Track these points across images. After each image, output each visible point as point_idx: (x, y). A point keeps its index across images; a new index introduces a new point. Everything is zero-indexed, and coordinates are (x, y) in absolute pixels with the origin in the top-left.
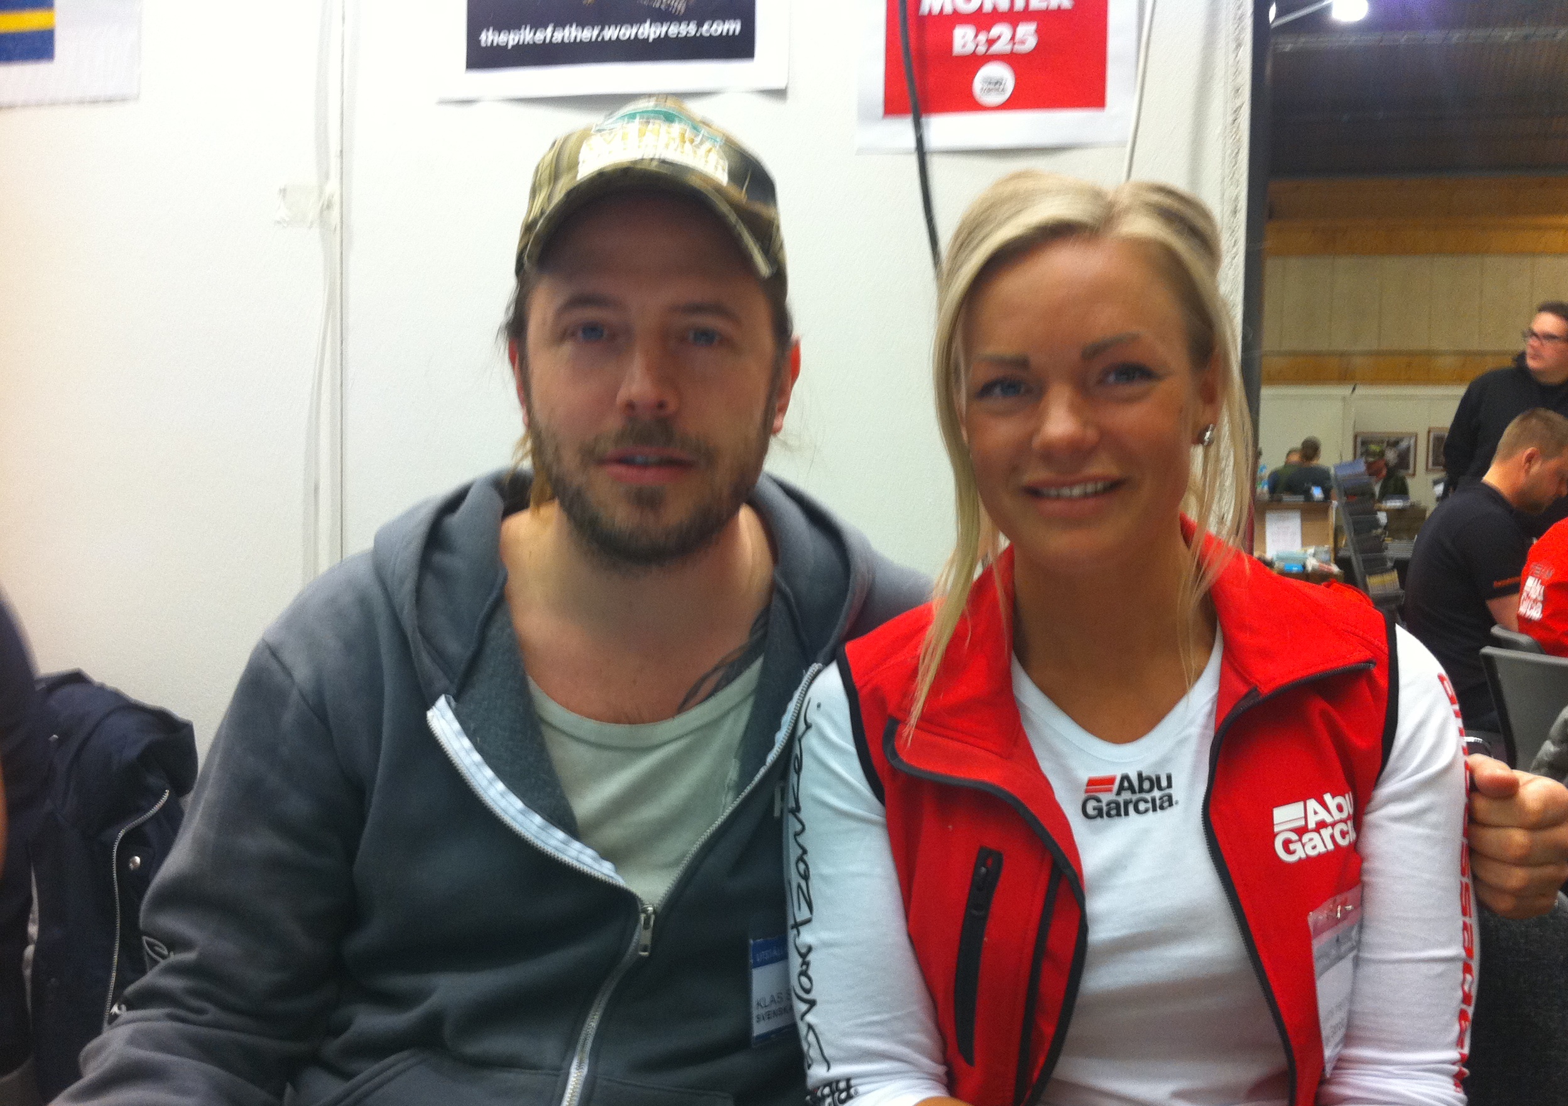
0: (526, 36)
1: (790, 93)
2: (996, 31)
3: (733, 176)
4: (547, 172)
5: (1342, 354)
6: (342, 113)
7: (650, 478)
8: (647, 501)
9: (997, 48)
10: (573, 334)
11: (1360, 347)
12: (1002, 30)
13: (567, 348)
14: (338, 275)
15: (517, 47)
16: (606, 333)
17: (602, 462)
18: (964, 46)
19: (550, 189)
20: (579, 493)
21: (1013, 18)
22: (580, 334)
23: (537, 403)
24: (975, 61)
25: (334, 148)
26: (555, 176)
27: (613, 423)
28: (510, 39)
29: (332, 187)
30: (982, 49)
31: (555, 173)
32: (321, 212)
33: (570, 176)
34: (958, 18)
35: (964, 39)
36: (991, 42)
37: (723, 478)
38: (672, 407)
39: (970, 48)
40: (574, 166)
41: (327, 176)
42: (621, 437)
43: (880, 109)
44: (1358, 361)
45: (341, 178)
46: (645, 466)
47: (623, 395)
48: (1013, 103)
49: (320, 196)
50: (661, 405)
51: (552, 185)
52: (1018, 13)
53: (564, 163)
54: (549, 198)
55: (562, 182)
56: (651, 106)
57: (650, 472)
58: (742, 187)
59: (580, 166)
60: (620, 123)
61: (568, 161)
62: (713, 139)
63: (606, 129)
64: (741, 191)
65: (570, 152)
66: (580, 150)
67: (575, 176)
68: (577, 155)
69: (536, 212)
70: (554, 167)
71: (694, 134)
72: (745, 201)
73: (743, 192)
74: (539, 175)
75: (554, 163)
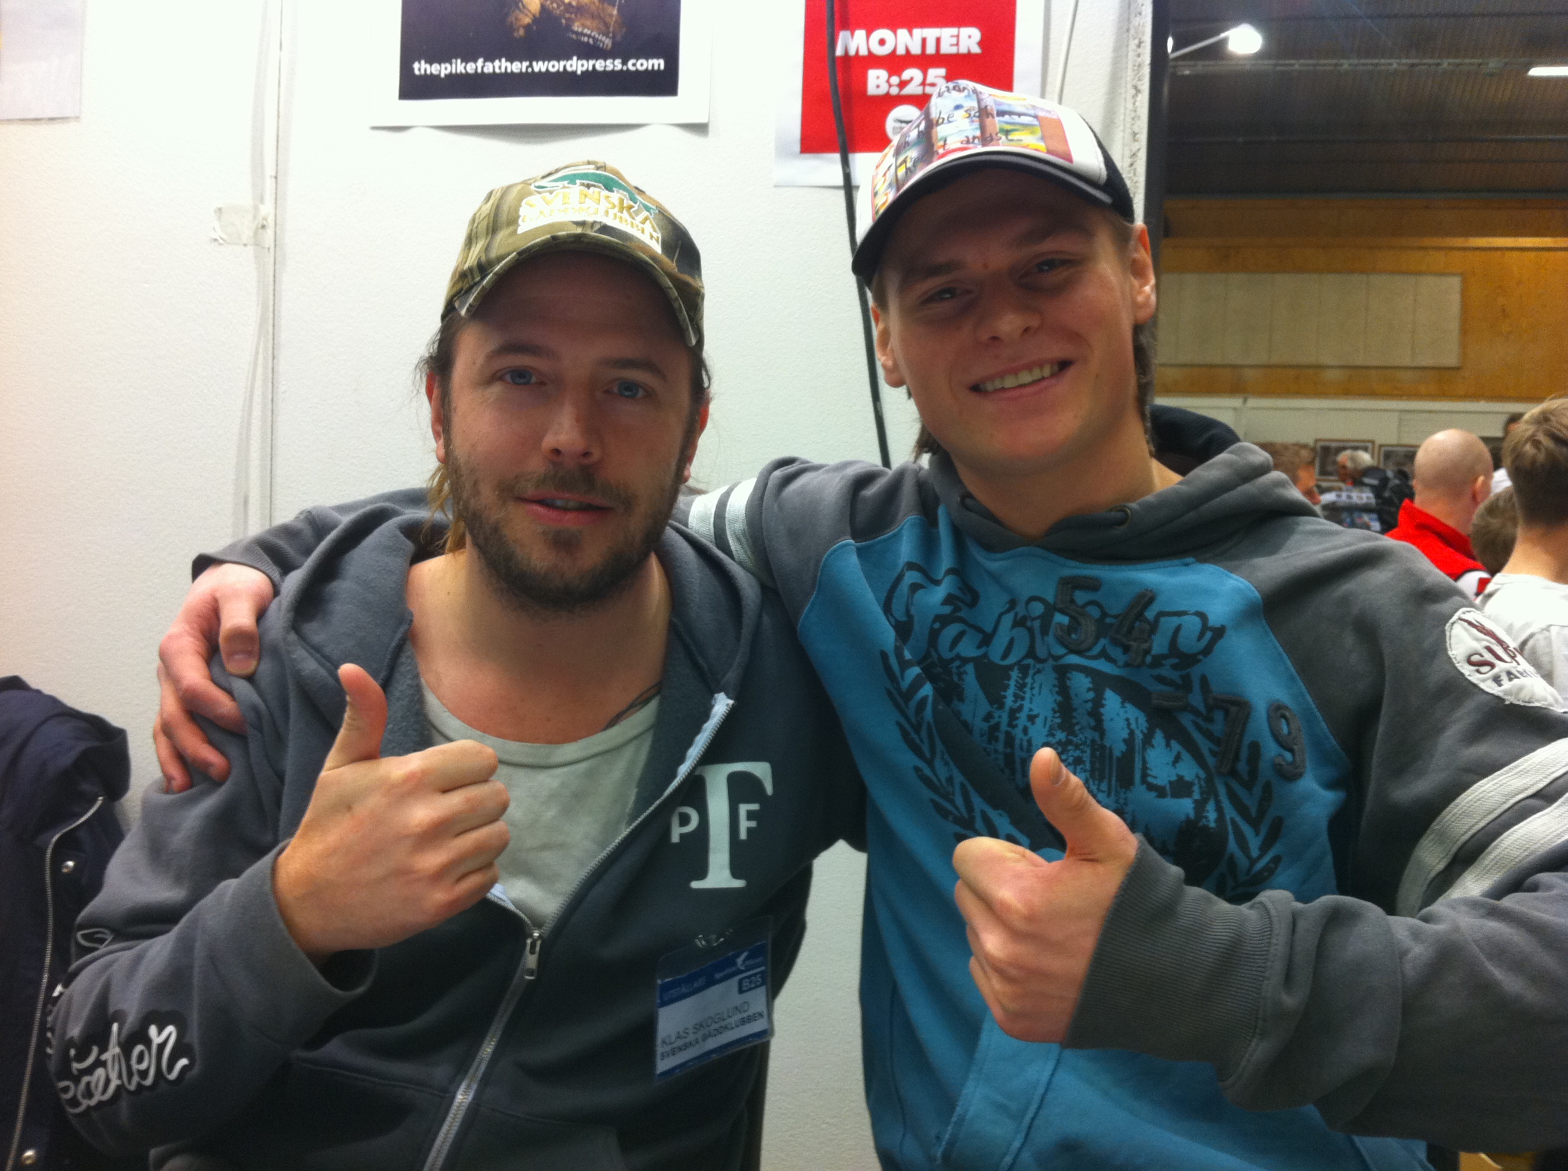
0: (458, 67)
1: (711, 128)
2: (907, 74)
3: (667, 246)
4: (485, 223)
5: (1234, 367)
6: (278, 136)
7: (570, 522)
9: (909, 90)
10: (501, 378)
11: (1250, 362)
12: (913, 74)
13: (496, 389)
14: (271, 297)
15: (450, 76)
16: (534, 379)
17: (522, 500)
18: (878, 86)
19: (488, 240)
21: (924, 62)
22: (508, 377)
23: (457, 439)
24: (889, 102)
25: (270, 171)
26: (493, 228)
27: (536, 465)
28: (442, 70)
29: (267, 209)
30: (894, 91)
31: (493, 226)
32: (256, 233)
33: (511, 229)
34: (872, 60)
35: (877, 81)
36: (903, 84)
37: (636, 524)
38: (596, 455)
39: (882, 91)
40: (513, 221)
41: (262, 200)
42: (542, 481)
43: (797, 147)
44: (1249, 373)
45: (276, 199)
46: (565, 510)
47: (550, 441)
49: (255, 217)
50: (586, 454)
51: (490, 237)
52: (929, 57)
53: (504, 217)
54: (487, 249)
55: (501, 235)
56: (591, 169)
57: (569, 516)
58: (673, 257)
59: (520, 221)
60: (560, 184)
61: (508, 215)
62: (648, 209)
63: (546, 187)
64: (673, 262)
65: (510, 207)
66: (520, 206)
67: (516, 231)
68: (517, 210)
69: (472, 261)
70: (492, 219)
71: (631, 203)
72: (676, 270)
73: (674, 262)
74: (475, 225)
75: (492, 215)
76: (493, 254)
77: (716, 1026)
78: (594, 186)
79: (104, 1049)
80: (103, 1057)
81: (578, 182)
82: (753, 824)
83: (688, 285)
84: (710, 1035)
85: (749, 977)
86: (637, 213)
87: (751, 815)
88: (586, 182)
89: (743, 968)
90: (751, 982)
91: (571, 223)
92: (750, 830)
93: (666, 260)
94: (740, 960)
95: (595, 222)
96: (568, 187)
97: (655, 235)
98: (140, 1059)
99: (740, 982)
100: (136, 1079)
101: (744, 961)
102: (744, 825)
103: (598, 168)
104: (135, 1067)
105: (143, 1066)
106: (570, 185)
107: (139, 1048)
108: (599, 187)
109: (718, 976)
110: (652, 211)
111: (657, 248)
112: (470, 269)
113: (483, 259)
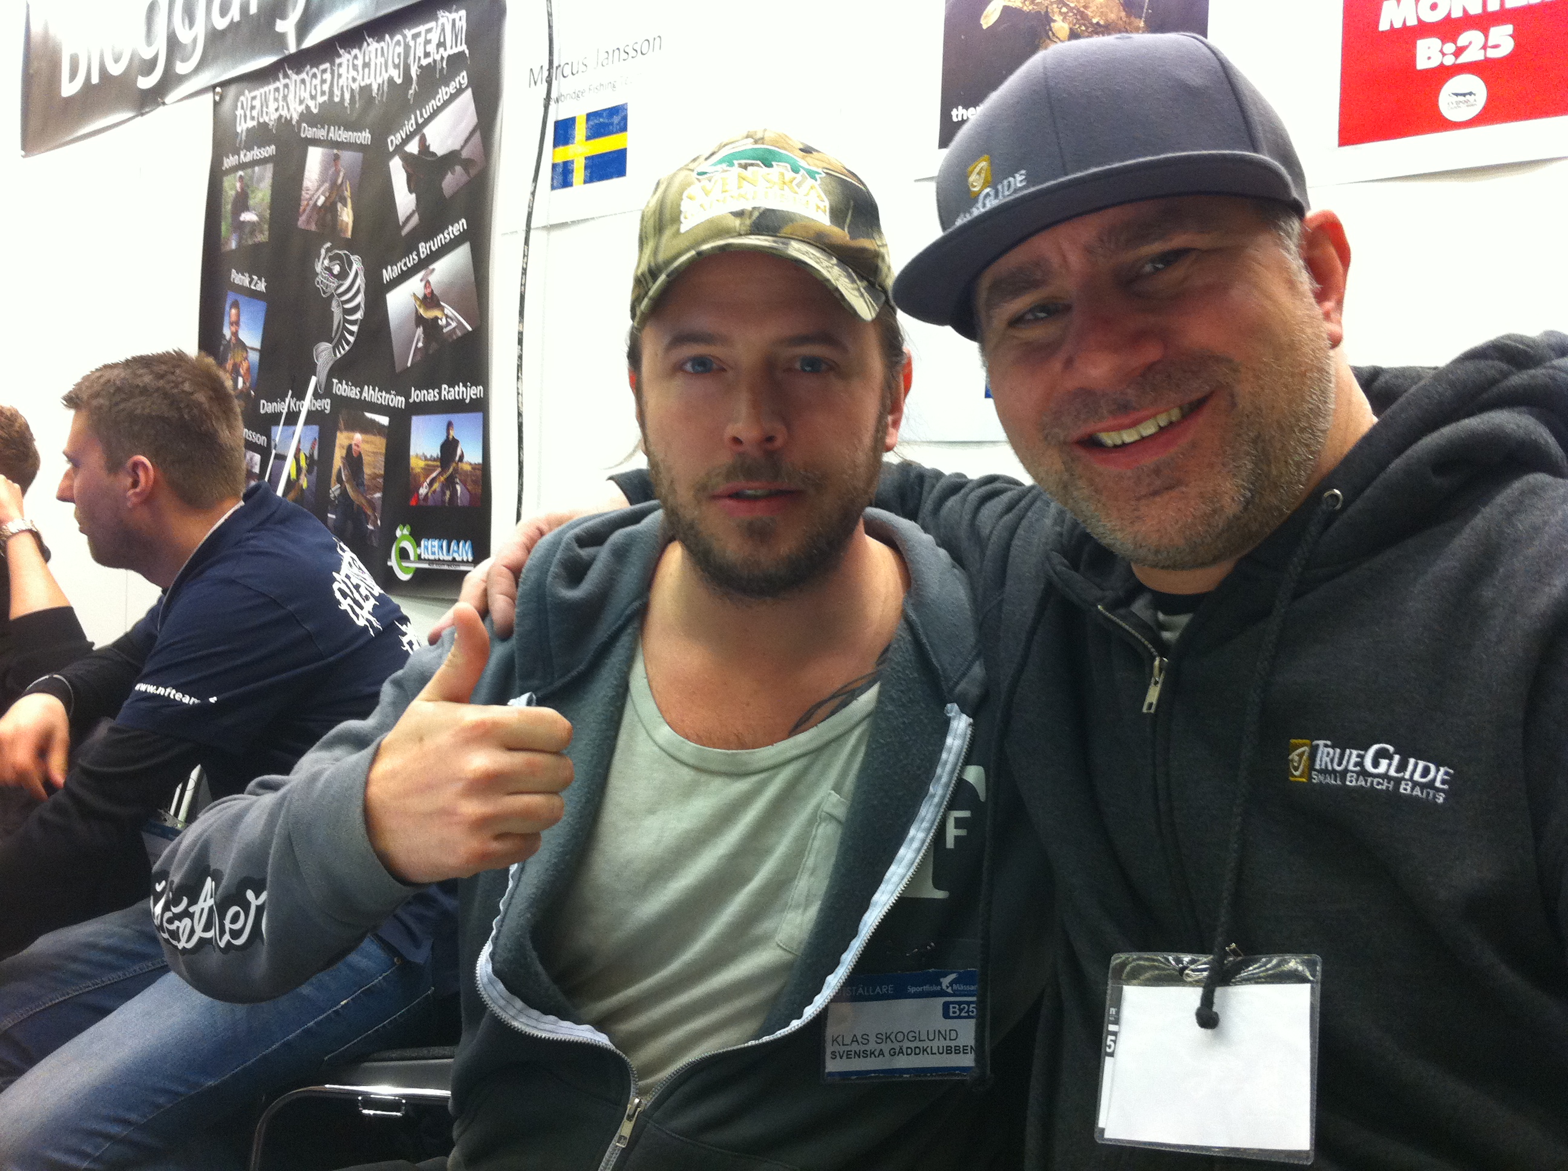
2: (1463, 39)
3: (837, 215)
4: (652, 221)
8: (758, 533)
9: (1465, 58)
10: (683, 369)
12: (1471, 38)
13: (678, 382)
16: (715, 367)
17: (715, 497)
18: (1428, 60)
19: (656, 242)
20: (691, 526)
21: (1484, 22)
22: (689, 368)
24: (1443, 73)
27: (723, 459)
30: (1449, 61)
31: (660, 225)
33: (675, 228)
34: (1424, 29)
35: (1428, 53)
36: (1459, 51)
40: (676, 219)
42: (731, 473)
46: (754, 499)
47: (729, 432)
48: (1485, 118)
50: (769, 440)
52: (1494, 14)
53: (667, 215)
54: (655, 252)
55: (668, 233)
56: (749, 145)
57: (761, 505)
58: (844, 222)
59: (682, 218)
60: (719, 167)
61: (670, 214)
62: (812, 175)
63: (706, 173)
64: (844, 230)
65: (672, 203)
66: (682, 199)
67: (678, 229)
68: (679, 205)
69: (644, 267)
70: (657, 216)
71: (794, 175)
72: (848, 238)
73: (846, 229)
74: (645, 223)
75: (657, 212)
76: (661, 257)
77: (913, 1045)
78: (752, 165)
79: (193, 901)
80: (191, 910)
81: (736, 162)
82: (962, 832)
83: (863, 250)
84: (901, 1052)
85: (959, 1003)
86: (799, 185)
87: (959, 823)
88: (743, 162)
89: (949, 990)
90: (961, 1010)
91: (730, 215)
92: (957, 838)
93: (836, 230)
94: (946, 981)
95: (754, 208)
96: (727, 171)
97: (821, 205)
98: (235, 919)
99: (946, 1006)
100: (227, 937)
101: (951, 984)
102: (952, 832)
103: (756, 142)
104: (228, 925)
105: (237, 926)
106: (728, 168)
107: (234, 909)
108: (758, 165)
109: (912, 990)
110: (817, 176)
111: (823, 219)
112: (643, 275)
113: (653, 264)
